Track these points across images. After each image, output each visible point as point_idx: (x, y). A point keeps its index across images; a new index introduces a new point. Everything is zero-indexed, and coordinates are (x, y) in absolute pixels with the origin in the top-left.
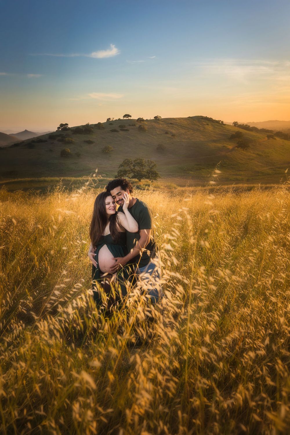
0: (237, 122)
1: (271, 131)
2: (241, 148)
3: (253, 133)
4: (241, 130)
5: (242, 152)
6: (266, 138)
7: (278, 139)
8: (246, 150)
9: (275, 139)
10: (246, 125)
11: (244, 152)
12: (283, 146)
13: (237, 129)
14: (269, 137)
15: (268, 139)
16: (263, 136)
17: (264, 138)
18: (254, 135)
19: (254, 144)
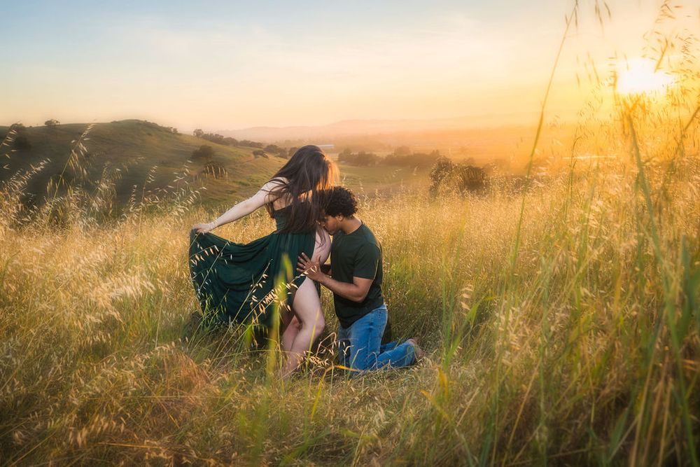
0: (200, 130)
1: (259, 145)
3: (230, 148)
4: (209, 144)
5: (215, 180)
6: (253, 156)
7: (271, 157)
9: (267, 157)
11: (218, 180)
13: (202, 142)
14: (256, 153)
15: (256, 157)
16: (247, 153)
17: (249, 156)
18: (232, 152)
19: (233, 166)
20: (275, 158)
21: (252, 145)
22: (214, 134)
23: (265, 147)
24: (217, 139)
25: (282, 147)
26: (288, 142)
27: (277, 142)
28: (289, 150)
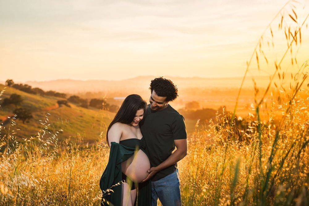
0: (11, 80)
1: (63, 95)
2: (20, 120)
3: (37, 97)
4: (19, 92)
5: (23, 125)
6: (57, 105)
7: (73, 106)
8: (28, 122)
9: (69, 106)
10: (26, 85)
11: (25, 126)
12: (81, 117)
13: (13, 91)
14: (60, 103)
15: (60, 106)
16: (52, 102)
17: (54, 105)
18: (39, 101)
19: (39, 113)
20: (77, 108)
21: (57, 95)
22: (24, 84)
23: (68, 97)
24: (26, 89)
25: (84, 98)
26: (89, 93)
27: (79, 93)
28: (89, 101)
